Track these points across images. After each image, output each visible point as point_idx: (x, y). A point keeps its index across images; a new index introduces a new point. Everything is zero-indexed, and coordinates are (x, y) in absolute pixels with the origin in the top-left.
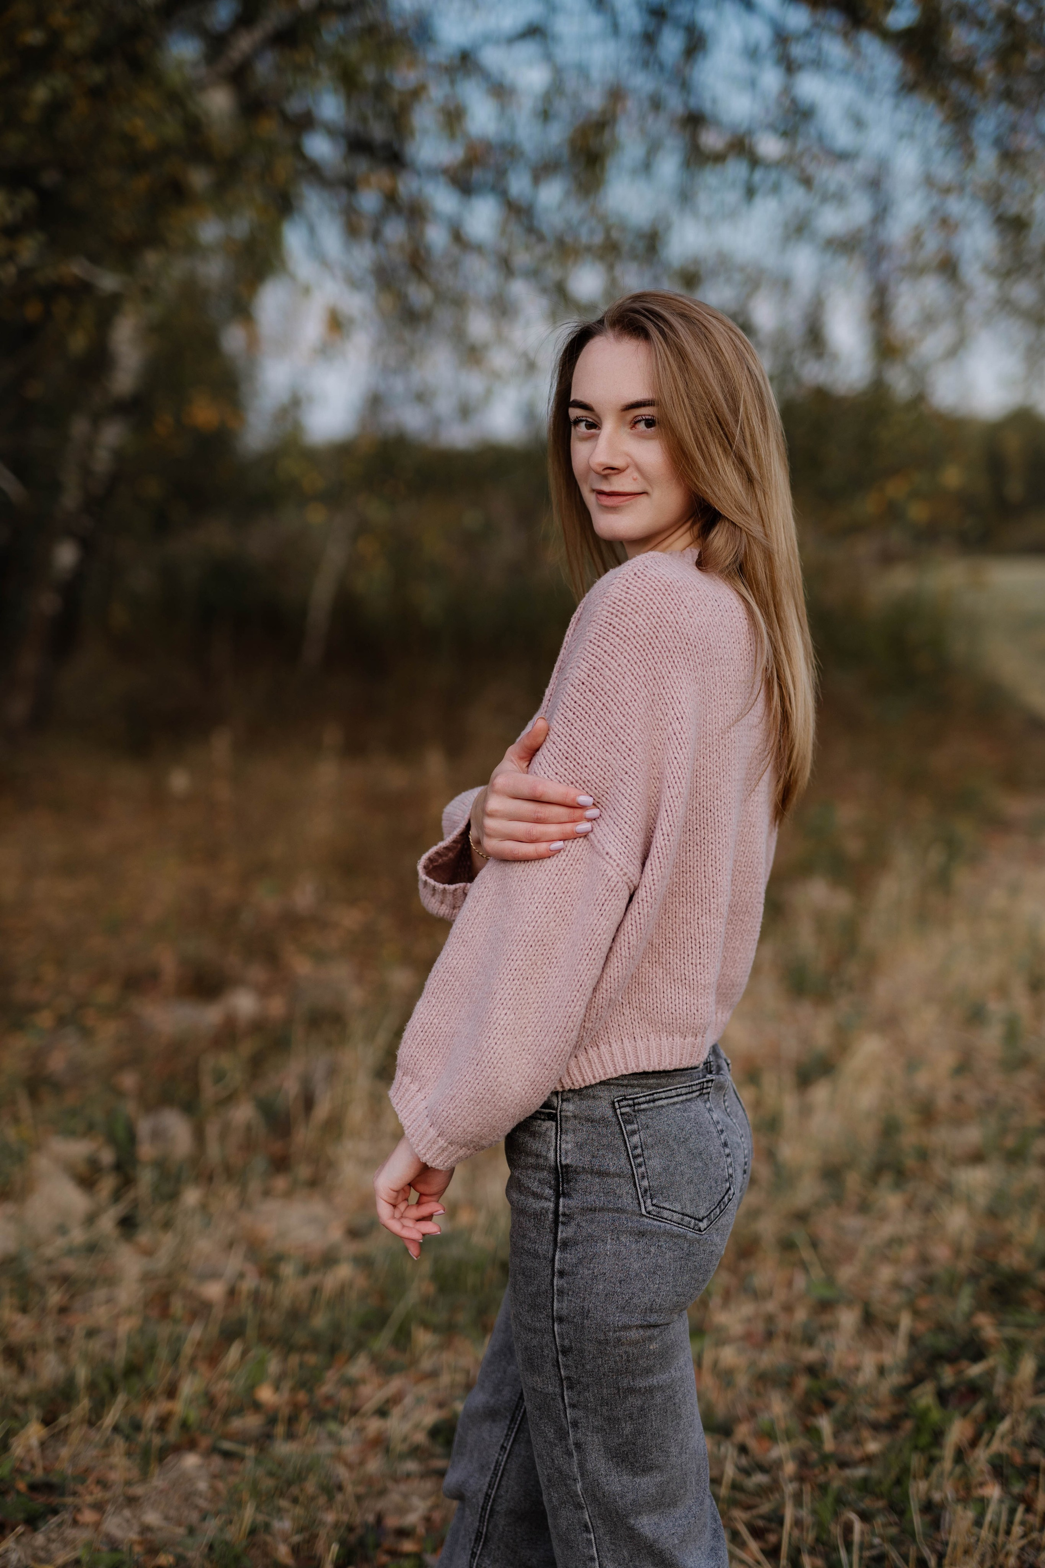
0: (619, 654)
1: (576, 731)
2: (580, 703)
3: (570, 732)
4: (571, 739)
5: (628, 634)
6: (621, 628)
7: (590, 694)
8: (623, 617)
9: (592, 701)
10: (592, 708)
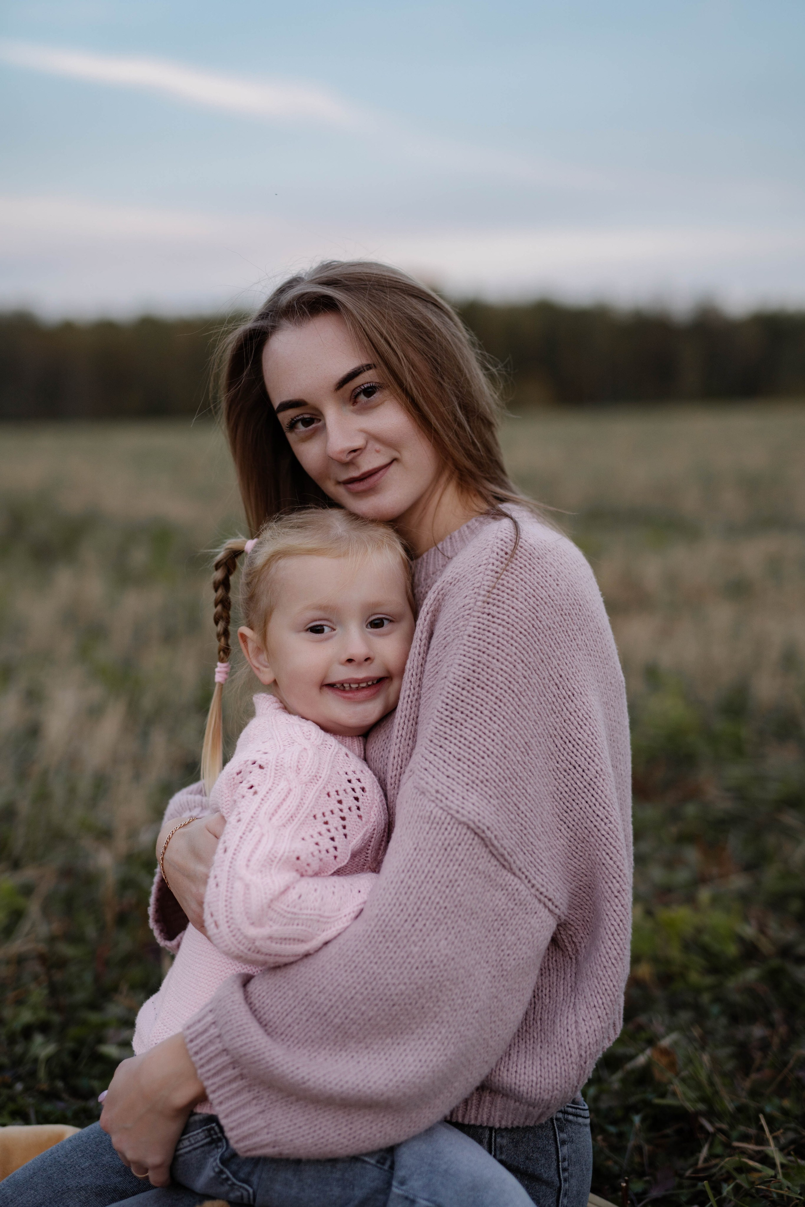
0: (505, 643)
1: (468, 731)
2: (469, 701)
3: (461, 733)
4: (462, 740)
5: (510, 621)
6: (500, 616)
7: (479, 690)
8: (500, 604)
9: (483, 697)
10: (484, 704)
